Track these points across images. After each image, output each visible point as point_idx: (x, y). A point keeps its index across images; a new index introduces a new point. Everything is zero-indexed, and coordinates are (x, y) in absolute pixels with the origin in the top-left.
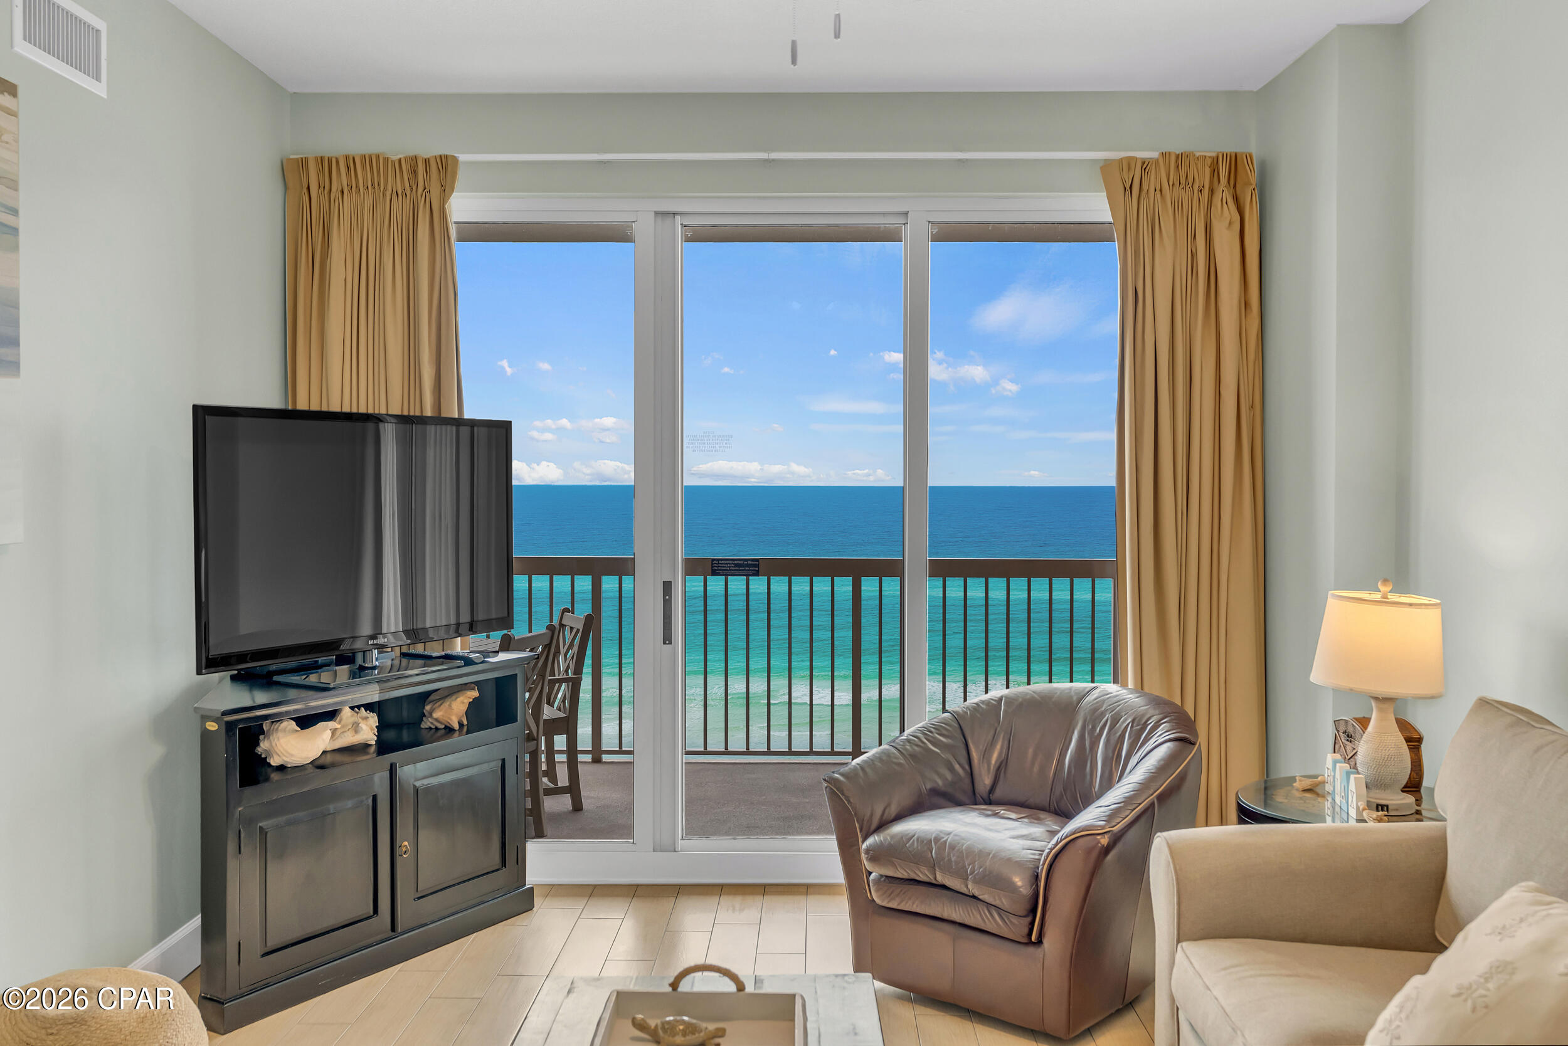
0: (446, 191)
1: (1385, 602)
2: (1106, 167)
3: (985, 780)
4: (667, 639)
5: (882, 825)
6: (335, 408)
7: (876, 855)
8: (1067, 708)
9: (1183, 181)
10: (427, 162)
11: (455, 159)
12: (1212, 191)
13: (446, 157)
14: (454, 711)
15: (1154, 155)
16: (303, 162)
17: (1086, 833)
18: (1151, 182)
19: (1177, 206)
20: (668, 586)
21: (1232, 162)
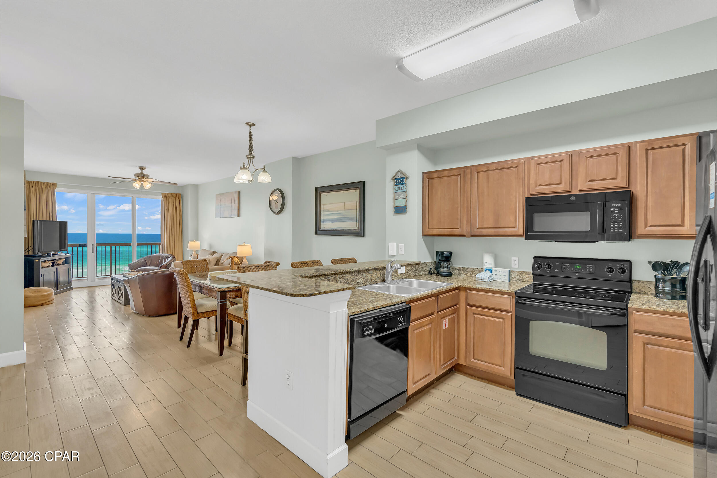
0: (54, 188)
2: (162, 194)
4: (93, 253)
8: (159, 256)
9: (172, 196)
11: (56, 184)
12: (176, 198)
13: (54, 183)
14: (61, 262)
15: (168, 193)
16: (29, 182)
18: (168, 196)
20: (93, 245)
21: (178, 195)
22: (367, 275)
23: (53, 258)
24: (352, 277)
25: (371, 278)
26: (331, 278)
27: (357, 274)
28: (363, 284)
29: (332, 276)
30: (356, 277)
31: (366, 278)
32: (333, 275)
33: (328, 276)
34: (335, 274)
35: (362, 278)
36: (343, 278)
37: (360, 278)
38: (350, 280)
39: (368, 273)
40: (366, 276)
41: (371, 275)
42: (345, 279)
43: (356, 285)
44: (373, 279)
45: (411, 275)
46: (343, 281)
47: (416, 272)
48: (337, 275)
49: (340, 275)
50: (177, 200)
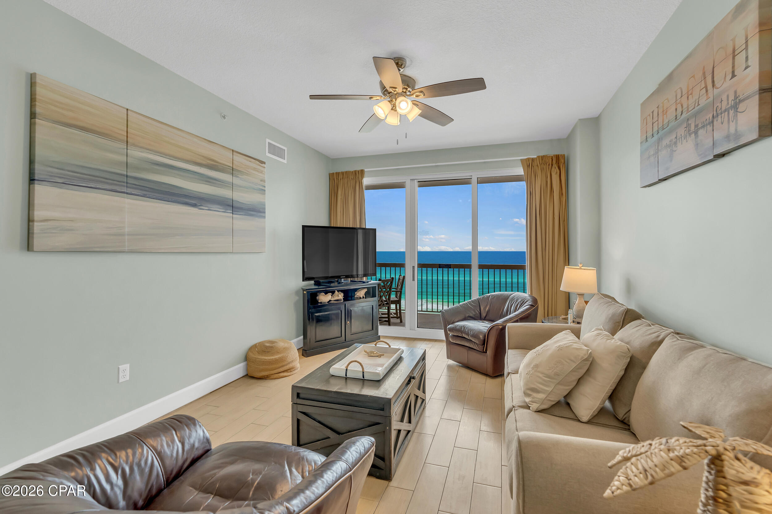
0: (362, 177)
1: (581, 269)
2: (522, 160)
3: (484, 315)
4: (414, 280)
5: (453, 323)
6: (339, 226)
7: (451, 330)
8: (506, 298)
9: (544, 163)
10: (358, 171)
11: (364, 170)
13: (362, 170)
14: (361, 293)
15: (535, 157)
16: (333, 174)
17: (497, 325)
18: (535, 164)
19: (542, 170)
20: (414, 267)
21: (558, 157)
50: (555, 171)
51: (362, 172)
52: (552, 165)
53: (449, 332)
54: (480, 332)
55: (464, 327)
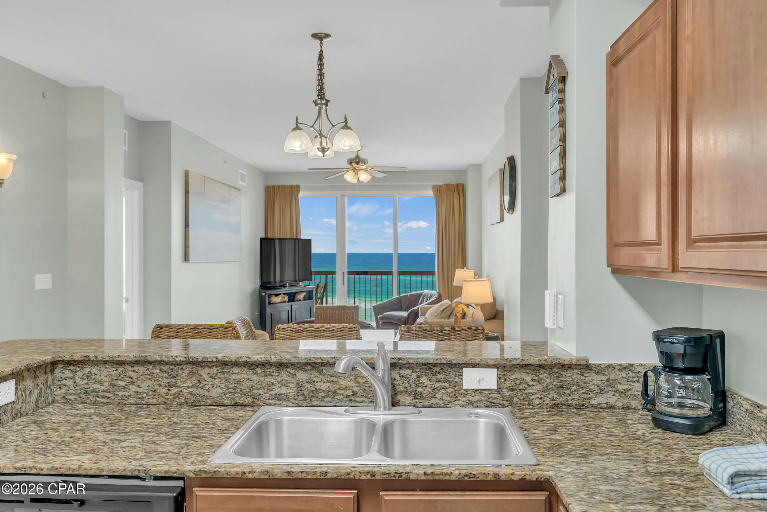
0: (298, 192)
1: (465, 271)
2: (432, 186)
4: (343, 284)
5: (382, 314)
7: (381, 318)
8: (419, 295)
9: (448, 189)
10: (294, 186)
11: (300, 186)
13: (298, 185)
14: (301, 296)
15: (442, 184)
16: (269, 187)
17: (413, 311)
18: (442, 190)
19: (447, 195)
20: (343, 273)
21: (458, 185)
22: (316, 379)
23: (288, 290)
24: (254, 377)
25: (332, 389)
26: (180, 372)
27: (273, 372)
28: (297, 402)
29: (184, 367)
30: (268, 379)
31: (309, 386)
32: (189, 366)
33: (171, 367)
34: (193, 364)
35: (292, 385)
36: (223, 376)
37: (284, 382)
38: (249, 384)
39: (320, 372)
40: (311, 381)
41: (331, 379)
42: (227, 380)
43: (271, 401)
44: (340, 392)
45: (537, 401)
46: (223, 385)
47: (567, 392)
48: (203, 367)
49: (211, 367)
50: (456, 196)
51: (298, 188)
52: (454, 191)
53: (379, 321)
54: (403, 317)
55: (391, 315)
